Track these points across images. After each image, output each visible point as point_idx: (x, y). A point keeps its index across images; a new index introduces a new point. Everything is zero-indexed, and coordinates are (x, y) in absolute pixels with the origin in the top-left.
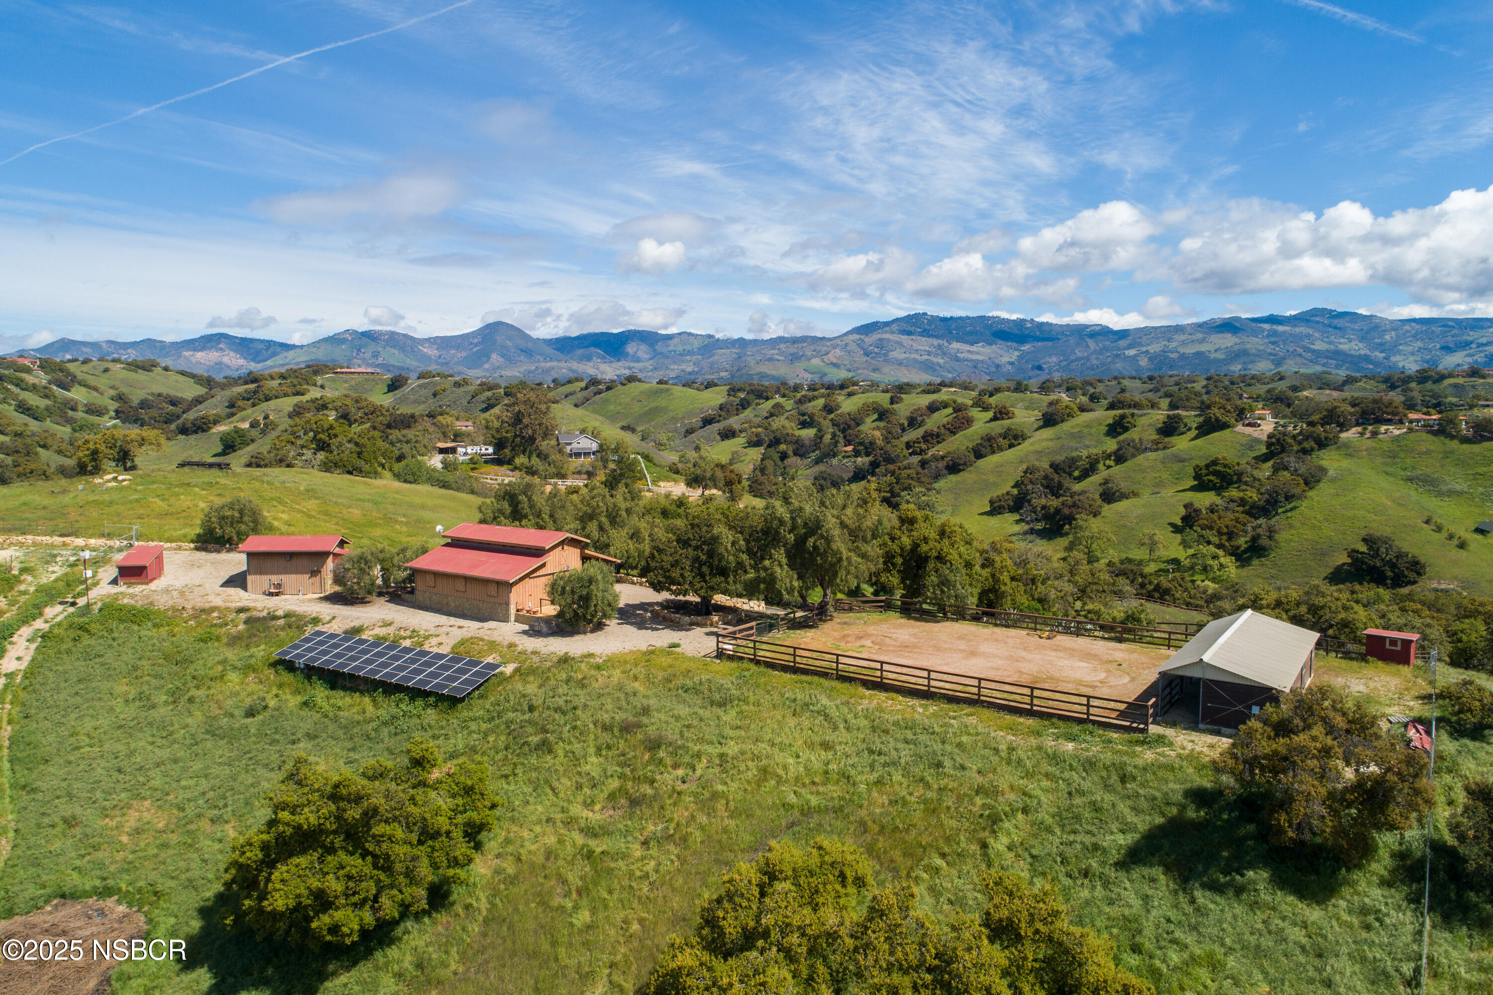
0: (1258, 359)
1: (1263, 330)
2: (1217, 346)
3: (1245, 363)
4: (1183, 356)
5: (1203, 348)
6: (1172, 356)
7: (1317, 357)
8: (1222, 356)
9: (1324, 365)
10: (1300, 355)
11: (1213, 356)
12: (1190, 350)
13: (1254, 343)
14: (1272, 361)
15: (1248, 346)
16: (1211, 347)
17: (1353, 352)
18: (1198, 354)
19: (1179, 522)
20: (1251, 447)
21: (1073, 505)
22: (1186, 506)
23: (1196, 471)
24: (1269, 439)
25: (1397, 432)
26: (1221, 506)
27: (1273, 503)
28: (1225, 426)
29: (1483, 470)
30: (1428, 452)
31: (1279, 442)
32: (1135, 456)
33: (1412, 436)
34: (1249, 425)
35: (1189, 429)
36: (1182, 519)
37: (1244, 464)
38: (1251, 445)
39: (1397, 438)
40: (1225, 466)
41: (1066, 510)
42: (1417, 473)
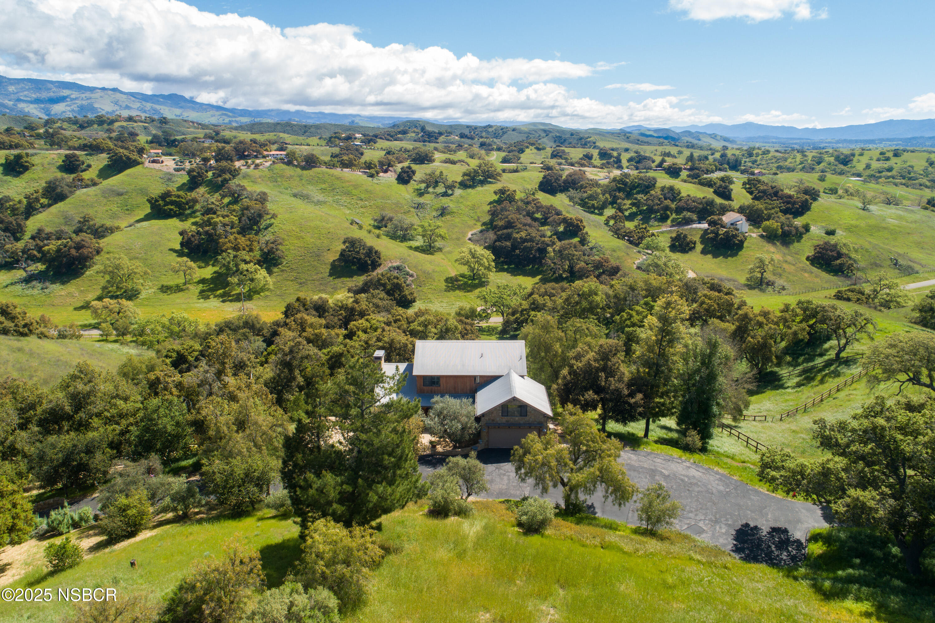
19: (178, 247)
20: (169, 180)
21: (79, 246)
22: (181, 233)
23: (153, 203)
24: (189, 172)
25: (268, 164)
26: (220, 230)
27: (256, 223)
28: (135, 163)
29: (323, 186)
30: (291, 177)
31: (200, 175)
32: (72, 193)
33: (276, 166)
34: (154, 161)
35: (89, 166)
36: (182, 244)
37: (193, 195)
38: (169, 178)
39: (270, 169)
40: (179, 196)
41: (73, 252)
42: (295, 191)
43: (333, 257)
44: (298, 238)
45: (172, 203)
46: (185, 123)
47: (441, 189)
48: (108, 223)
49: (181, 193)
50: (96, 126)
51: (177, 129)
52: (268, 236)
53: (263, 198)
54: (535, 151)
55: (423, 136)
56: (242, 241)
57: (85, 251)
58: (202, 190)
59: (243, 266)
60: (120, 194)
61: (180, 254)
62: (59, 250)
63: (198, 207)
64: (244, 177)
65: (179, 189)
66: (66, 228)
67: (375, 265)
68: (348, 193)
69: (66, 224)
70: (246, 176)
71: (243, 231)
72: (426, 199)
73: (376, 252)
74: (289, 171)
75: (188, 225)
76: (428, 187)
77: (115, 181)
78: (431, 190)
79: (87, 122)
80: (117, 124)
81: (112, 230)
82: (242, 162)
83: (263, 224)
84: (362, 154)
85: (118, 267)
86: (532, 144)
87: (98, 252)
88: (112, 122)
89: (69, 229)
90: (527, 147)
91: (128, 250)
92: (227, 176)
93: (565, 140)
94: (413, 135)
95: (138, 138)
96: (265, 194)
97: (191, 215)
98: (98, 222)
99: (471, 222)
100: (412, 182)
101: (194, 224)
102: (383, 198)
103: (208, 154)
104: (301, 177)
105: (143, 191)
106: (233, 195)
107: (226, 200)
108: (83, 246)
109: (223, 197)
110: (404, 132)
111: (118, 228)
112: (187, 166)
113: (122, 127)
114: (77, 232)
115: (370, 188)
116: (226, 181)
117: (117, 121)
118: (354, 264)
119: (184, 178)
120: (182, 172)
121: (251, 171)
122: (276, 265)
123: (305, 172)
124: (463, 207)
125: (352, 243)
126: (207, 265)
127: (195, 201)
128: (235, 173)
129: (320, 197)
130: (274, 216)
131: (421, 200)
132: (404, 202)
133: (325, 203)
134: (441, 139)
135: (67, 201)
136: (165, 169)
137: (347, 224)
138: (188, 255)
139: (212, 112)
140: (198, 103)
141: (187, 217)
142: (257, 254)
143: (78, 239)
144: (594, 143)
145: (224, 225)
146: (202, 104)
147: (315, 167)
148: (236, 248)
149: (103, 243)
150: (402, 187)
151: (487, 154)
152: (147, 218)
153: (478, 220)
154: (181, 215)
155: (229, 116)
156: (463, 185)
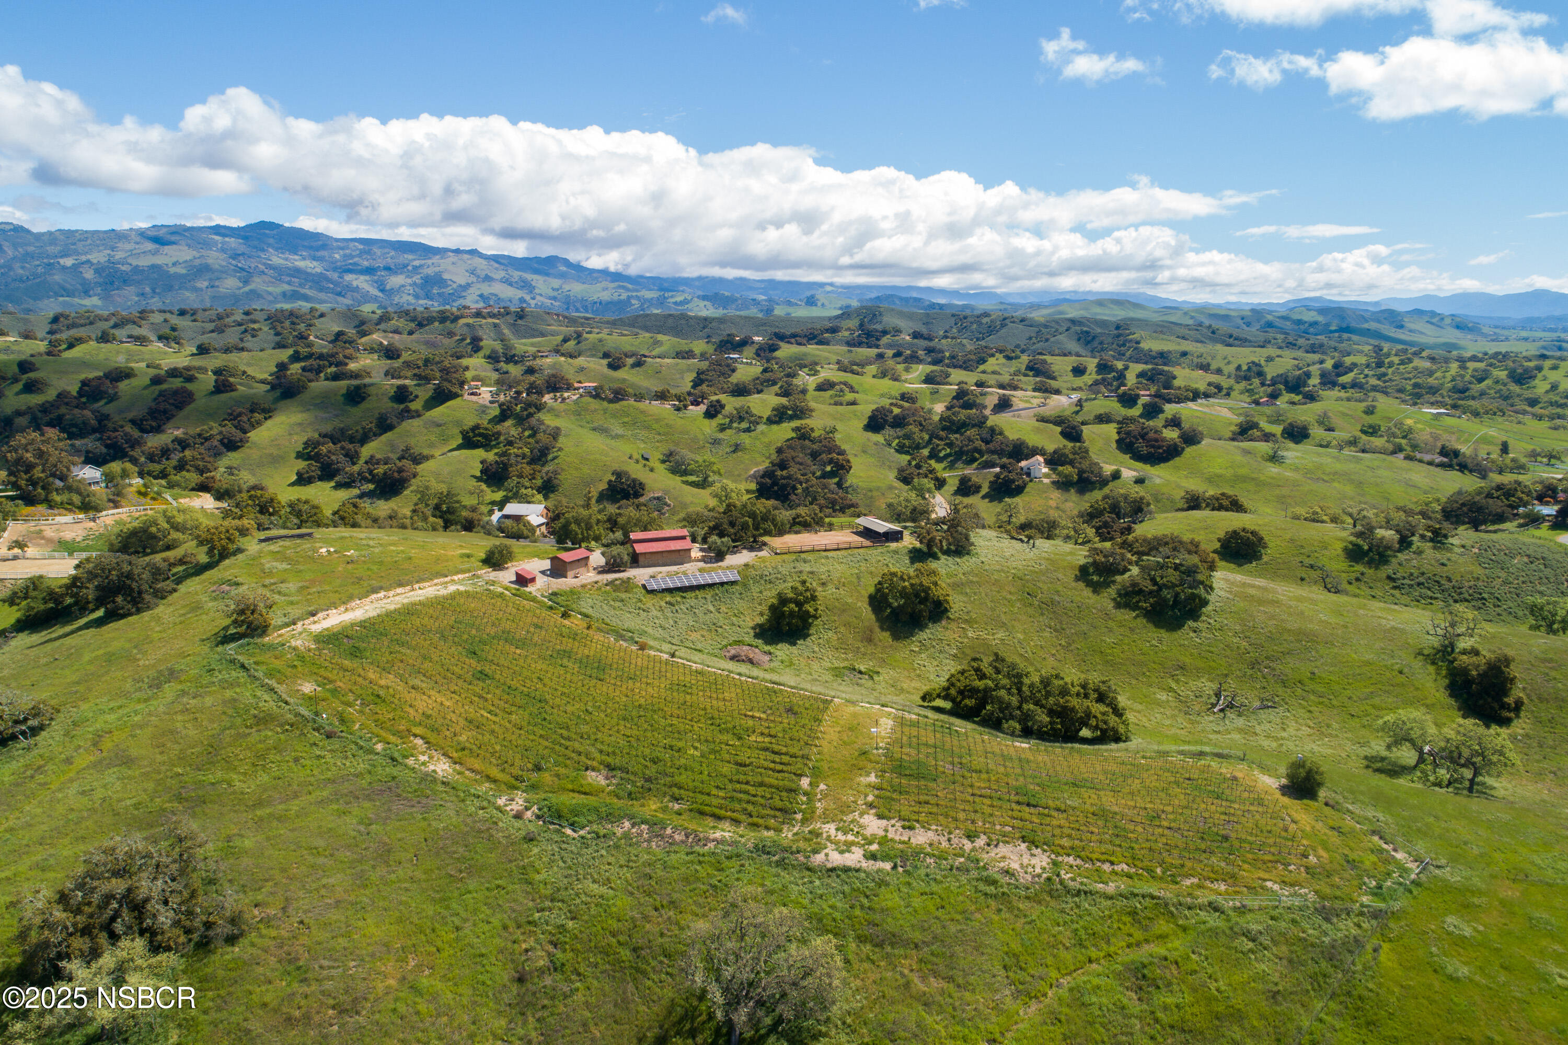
0: (224, 276)
1: (216, 243)
2: (175, 259)
3: (210, 280)
4: (136, 270)
5: (159, 260)
6: (124, 268)
7: (280, 275)
8: (184, 271)
9: (289, 283)
10: (263, 272)
11: (172, 270)
12: (144, 262)
13: (215, 258)
14: (239, 278)
15: (210, 261)
16: (168, 261)
17: (309, 270)
18: (153, 267)
19: (478, 474)
20: (483, 412)
21: (400, 471)
22: (482, 462)
23: (465, 435)
24: (501, 405)
25: (575, 398)
26: (513, 461)
27: (546, 455)
28: (455, 396)
29: (626, 420)
30: (596, 410)
31: (509, 408)
32: (399, 424)
33: (583, 399)
34: (472, 394)
35: (417, 397)
36: (482, 472)
37: (499, 428)
38: (483, 409)
39: (576, 402)
40: (486, 429)
41: (396, 475)
42: (596, 424)
43: (603, 486)
44: (576, 469)
45: (480, 435)
46: (546, 317)
47: (744, 425)
48: (426, 452)
49: (490, 426)
50: (436, 324)
51: (534, 326)
52: (549, 467)
53: (555, 434)
54: (1004, 361)
55: (859, 336)
56: (527, 469)
57: (405, 474)
58: (509, 423)
59: (523, 491)
60: (439, 425)
61: (479, 479)
62: (385, 473)
63: (502, 438)
64: (548, 411)
65: (490, 421)
66: (391, 455)
67: (637, 495)
68: (648, 428)
69: (392, 452)
70: (551, 410)
71: (533, 461)
72: (728, 435)
73: (641, 484)
74: (594, 404)
75: (491, 456)
76: (731, 422)
77: (438, 412)
78: (735, 425)
79: (427, 319)
80: (462, 321)
81: (427, 458)
82: (552, 395)
83: (550, 457)
84: (734, 371)
85: (427, 488)
86: (1001, 351)
87: (415, 476)
88: (456, 319)
89: (394, 456)
90: (993, 355)
91: (437, 475)
92: (532, 410)
93: (1094, 338)
94: (847, 334)
95: (482, 344)
96: (558, 428)
97: (495, 446)
98: (416, 451)
99: (759, 460)
100: (720, 416)
101: (496, 454)
102: (681, 433)
103: (520, 388)
104: (605, 411)
105: (458, 423)
106: (532, 429)
107: (527, 433)
108: (403, 471)
109: (524, 430)
110: (834, 330)
111: (432, 456)
112: (502, 398)
113: (468, 325)
114: (400, 459)
115: (671, 422)
116: (530, 415)
117: (462, 317)
118: (619, 493)
119: (495, 411)
120: (496, 405)
121: (557, 405)
122: (553, 492)
123: (611, 405)
124: (758, 443)
125: (618, 474)
126: (499, 490)
127: (499, 434)
128: (540, 407)
129: (620, 431)
130: (560, 449)
131: (721, 436)
132: (702, 437)
133: (622, 436)
134: (885, 340)
135: (396, 431)
136: (481, 401)
137: (626, 458)
138: (486, 482)
139: (604, 284)
140: (586, 269)
141: (492, 448)
142: (539, 482)
143: (400, 464)
144: (1138, 343)
145: (517, 456)
146: (592, 271)
147: (623, 400)
148: (520, 476)
149: (420, 468)
150: (707, 421)
151: (907, 370)
152: (459, 448)
153: (768, 458)
154: (487, 446)
155: (628, 290)
156: (770, 421)
